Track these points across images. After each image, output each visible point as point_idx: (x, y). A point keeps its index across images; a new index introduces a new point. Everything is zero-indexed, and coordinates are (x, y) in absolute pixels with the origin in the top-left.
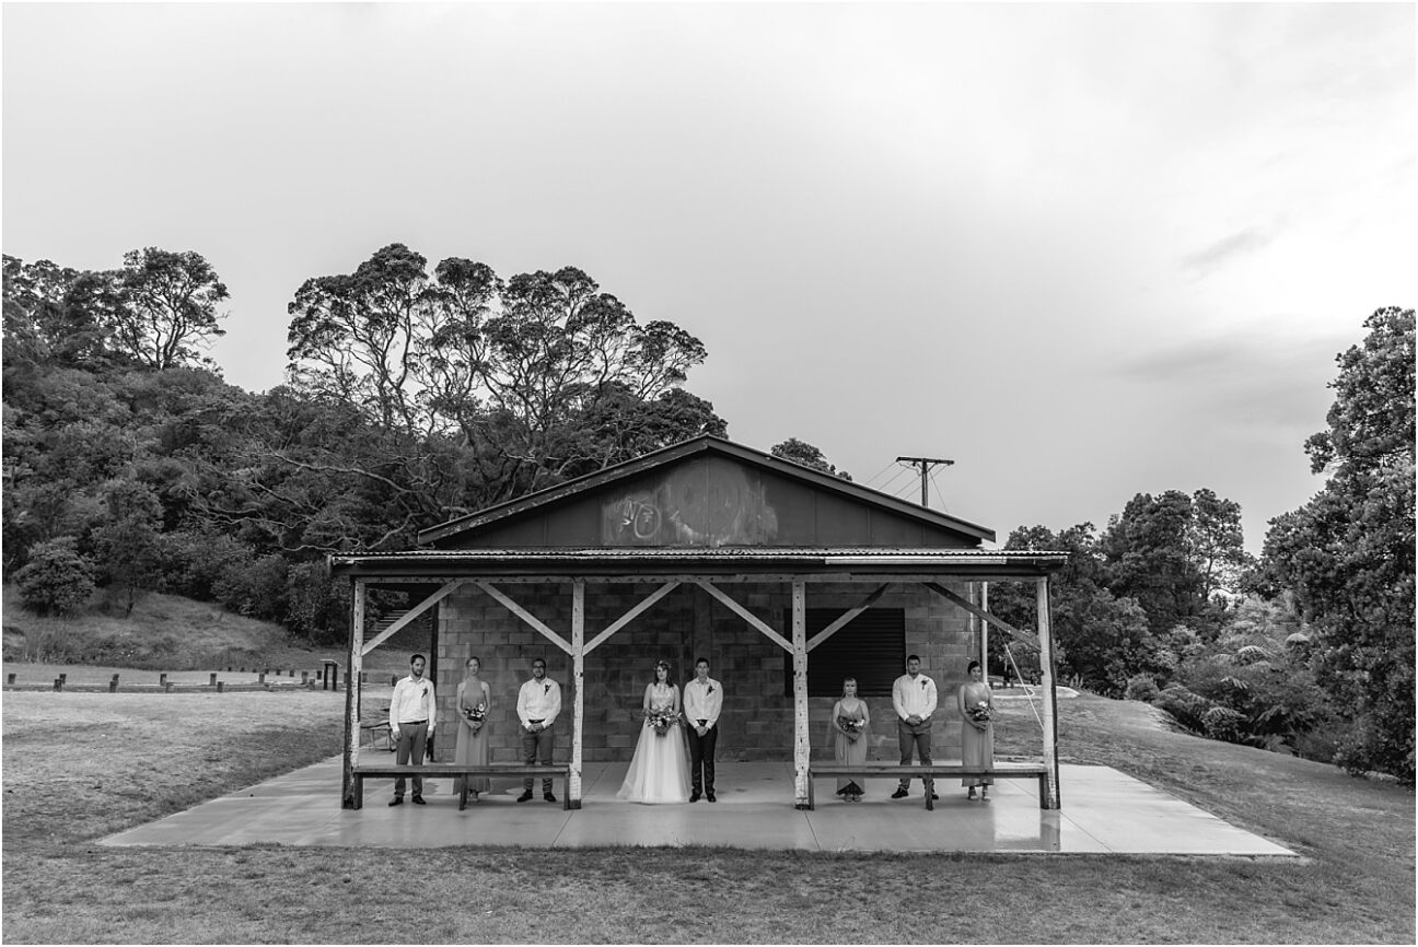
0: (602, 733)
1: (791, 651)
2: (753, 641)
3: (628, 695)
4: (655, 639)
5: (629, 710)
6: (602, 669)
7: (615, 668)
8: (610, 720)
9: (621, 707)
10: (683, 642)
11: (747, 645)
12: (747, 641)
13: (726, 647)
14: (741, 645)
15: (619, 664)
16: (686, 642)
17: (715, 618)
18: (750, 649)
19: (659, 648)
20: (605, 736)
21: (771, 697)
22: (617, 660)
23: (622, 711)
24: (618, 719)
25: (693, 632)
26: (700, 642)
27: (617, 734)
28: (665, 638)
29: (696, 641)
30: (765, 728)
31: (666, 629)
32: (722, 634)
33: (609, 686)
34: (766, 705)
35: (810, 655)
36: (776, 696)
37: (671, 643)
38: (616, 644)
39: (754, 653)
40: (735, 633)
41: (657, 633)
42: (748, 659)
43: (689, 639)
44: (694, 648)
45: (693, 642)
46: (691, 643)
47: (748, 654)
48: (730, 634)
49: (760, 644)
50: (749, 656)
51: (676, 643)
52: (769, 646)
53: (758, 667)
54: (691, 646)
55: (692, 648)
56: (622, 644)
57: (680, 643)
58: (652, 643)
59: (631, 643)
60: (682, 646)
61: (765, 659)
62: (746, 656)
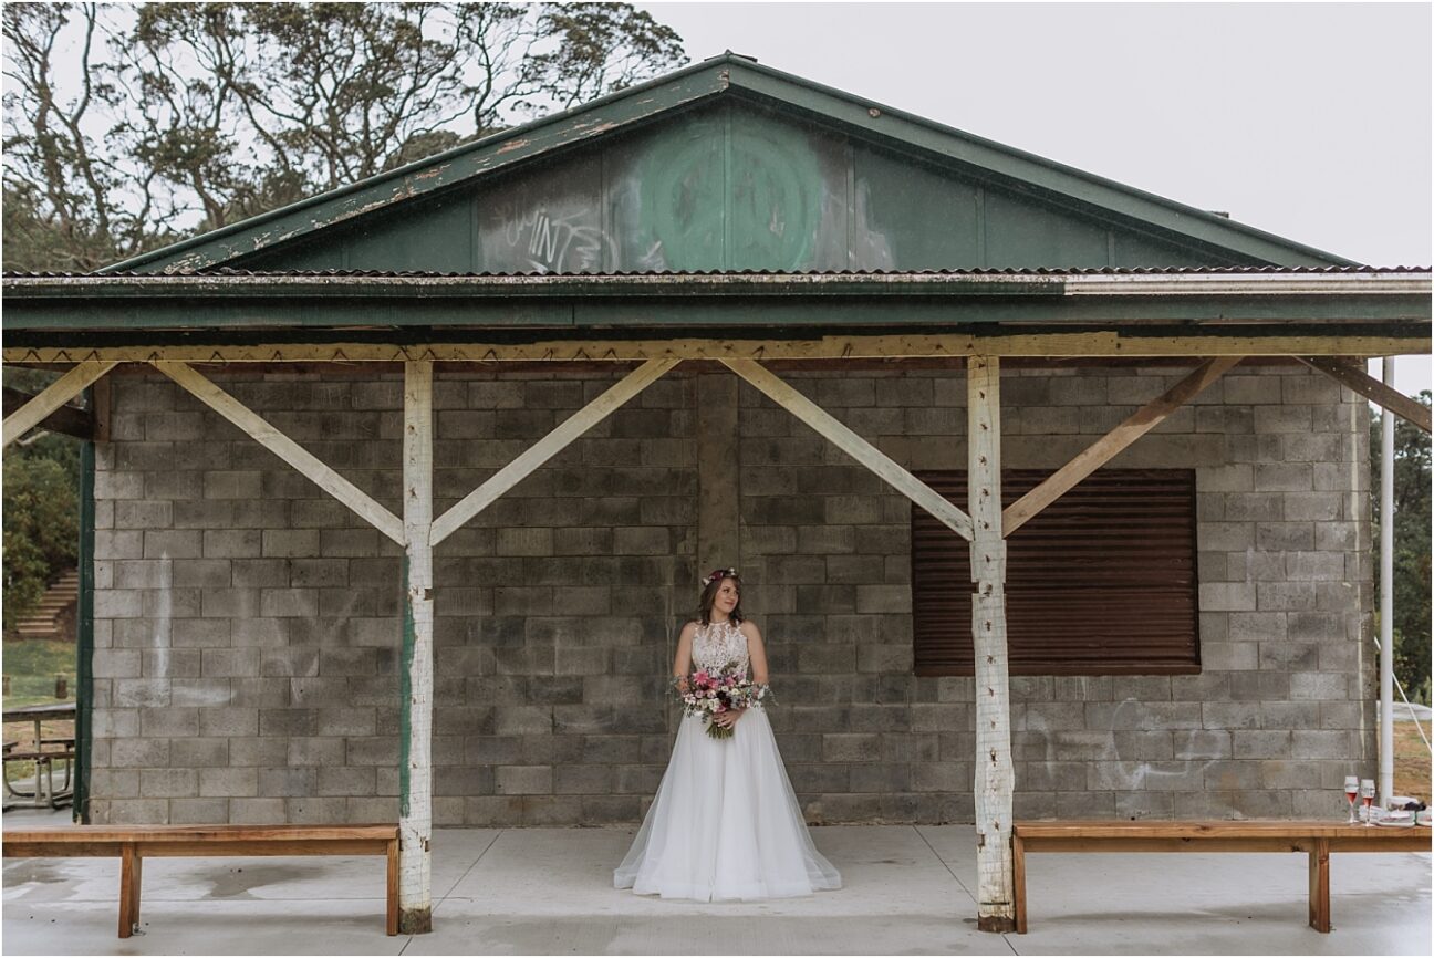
0: (483, 760)
1: (965, 533)
2: (841, 548)
3: (544, 673)
4: (607, 543)
5: (548, 709)
6: (482, 612)
7: (513, 611)
8: (503, 731)
9: (528, 700)
10: (673, 550)
11: (823, 557)
12: (828, 546)
13: (775, 560)
14: (809, 556)
15: (524, 602)
16: (680, 549)
17: (747, 493)
18: (832, 564)
19: (616, 563)
20: (493, 768)
21: (881, 676)
22: (518, 591)
23: (531, 710)
24: (521, 730)
25: (697, 525)
26: (713, 549)
27: (522, 763)
28: (632, 538)
29: (704, 547)
30: (866, 747)
31: (633, 518)
32: (765, 531)
33: (502, 653)
34: (868, 695)
35: (1015, 541)
36: (891, 674)
37: (645, 552)
38: (515, 554)
39: (841, 575)
40: (796, 528)
41: (612, 528)
42: (827, 587)
43: (687, 542)
44: (701, 563)
45: (697, 550)
46: (692, 551)
47: (827, 578)
48: (784, 528)
49: (856, 553)
50: (829, 581)
51: (659, 552)
52: (877, 557)
53: (851, 607)
54: (693, 558)
55: (696, 562)
56: (530, 554)
57: (667, 552)
58: (600, 552)
59: (550, 553)
60: (671, 557)
61: (867, 587)
62: (823, 581)
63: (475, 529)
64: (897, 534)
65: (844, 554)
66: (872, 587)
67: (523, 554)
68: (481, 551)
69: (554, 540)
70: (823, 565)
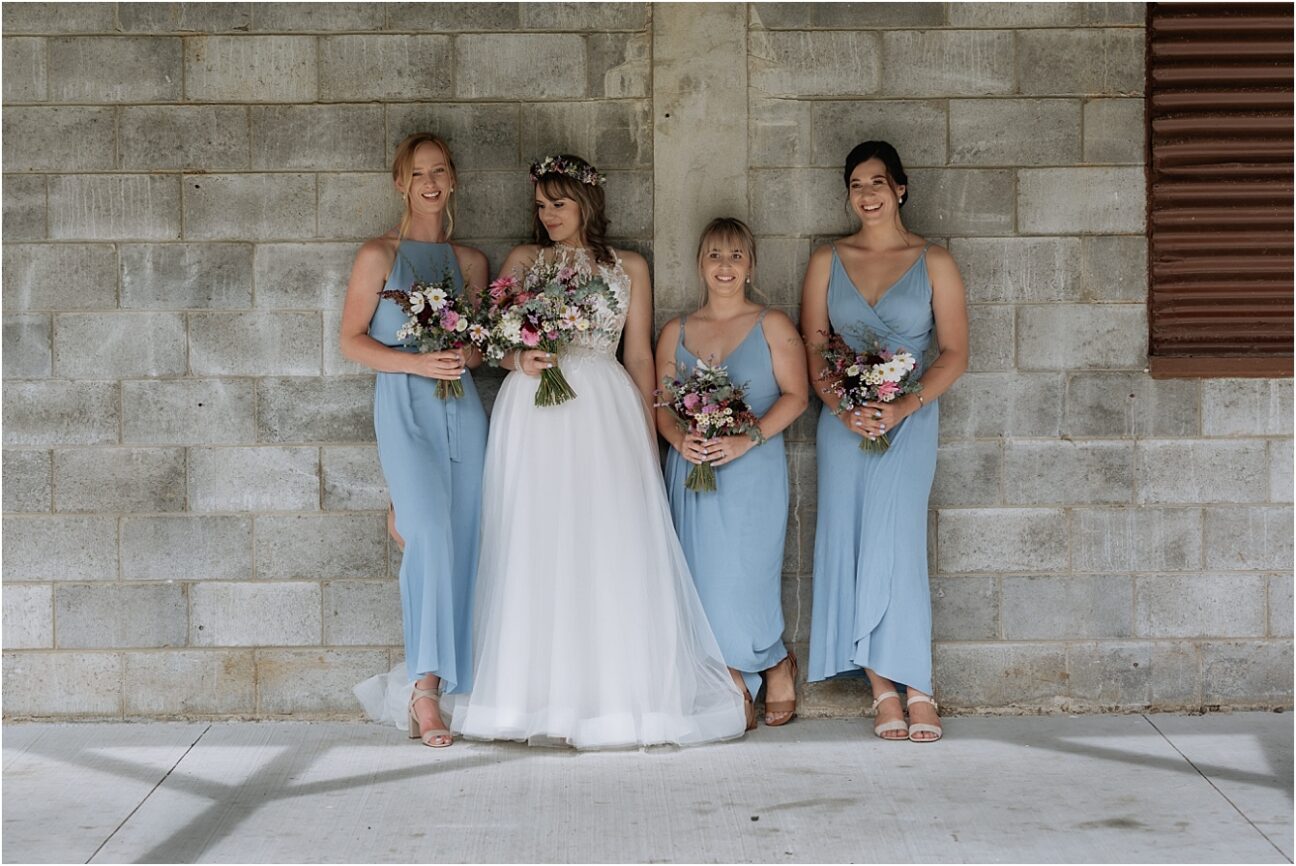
0: (162, 569)
2: (983, 82)
3: (300, 370)
4: (442, 71)
5: (309, 453)
6: (156, 232)
7: (224, 229)
8: (206, 503)
9: (264, 431)
10: (595, 87)
11: (942, 103)
12: (949, 79)
13: (832, 110)
15: (250, 209)
16: (612, 87)
18: (963, 119)
19: (463, 118)
20: (185, 588)
21: (1074, 377)
22: (236, 183)
23: (271, 456)
24: (249, 500)
25: (650, 30)
26: (687, 84)
27: (251, 575)
28: (499, 61)
29: (665, 80)
30: (1041, 538)
32: (808, 42)
33: (200, 323)
34: (1043, 419)
36: (1097, 372)
37: (530, 92)
38: (227, 98)
39: (982, 145)
40: (879, 35)
41: (453, 36)
42: (949, 174)
43: (625, 67)
44: (659, 118)
45: (649, 88)
46: (638, 89)
47: (950, 151)
48: (851, 37)
49: (1017, 94)
50: (956, 158)
51: (560, 92)
52: (1065, 103)
53: (1005, 219)
54: (639, 107)
55: (648, 115)
56: (263, 97)
57: (581, 91)
58: (427, 93)
59: (309, 94)
60: (592, 105)
61: (1042, 173)
62: (942, 161)
63: (136, 37)
64: (1113, 47)
65: (989, 97)
66: (1056, 172)
67: (247, 98)
68: (150, 89)
69: (318, 63)
70: (942, 121)
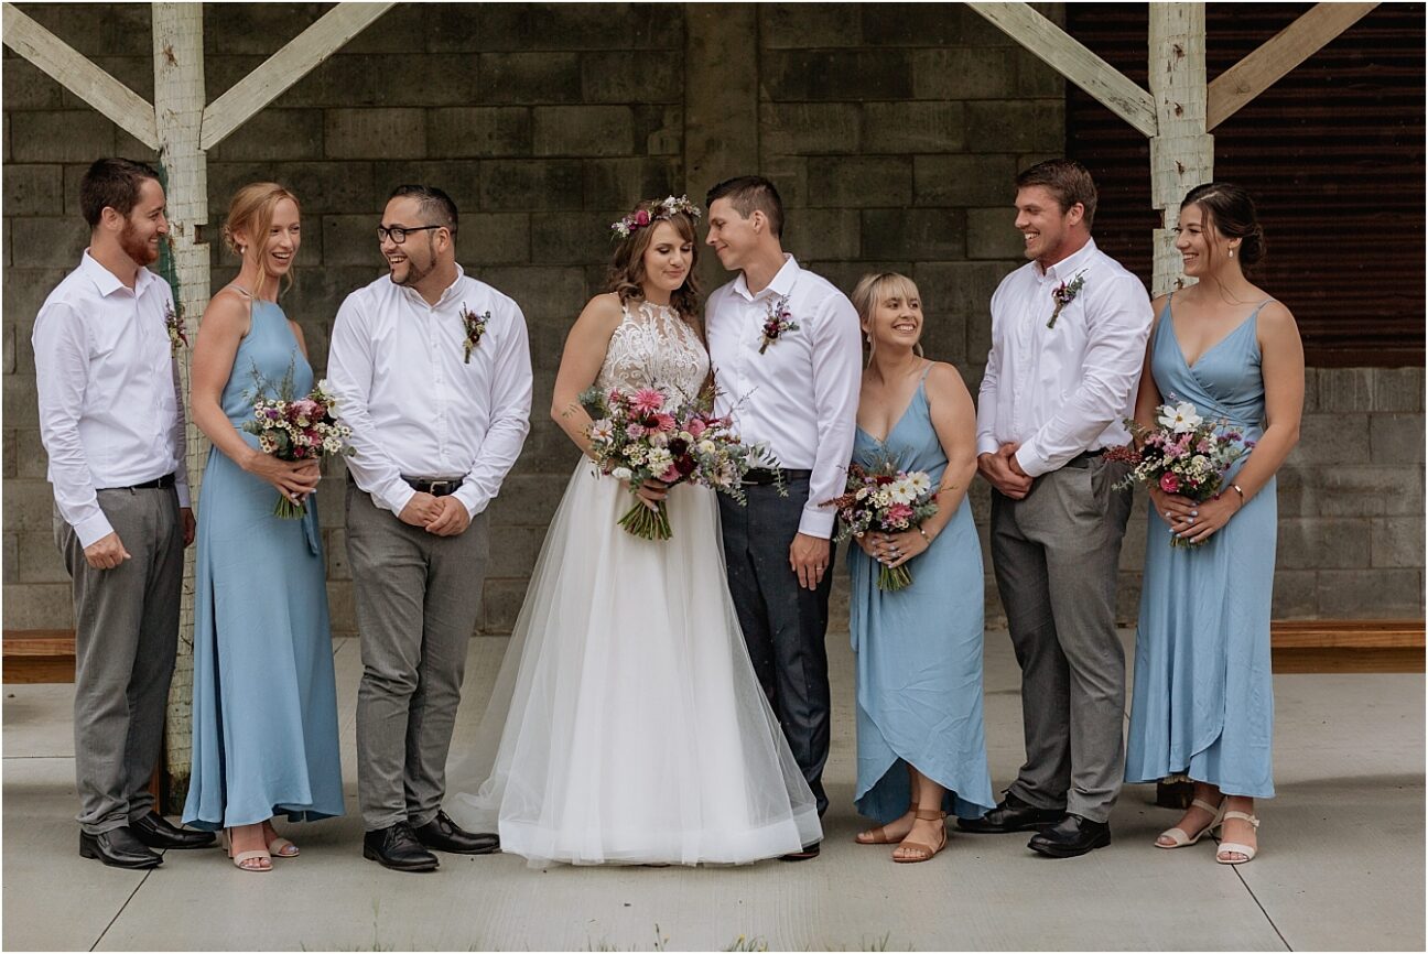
1: (1141, 123)
4: (521, 135)
7: (357, 256)
10: (640, 147)
11: (908, 158)
13: (822, 165)
14: (883, 156)
16: (653, 147)
17: (772, 44)
18: (924, 171)
19: (538, 170)
25: (682, 102)
26: (712, 144)
28: (566, 126)
29: (695, 141)
31: (569, 89)
32: (804, 112)
37: (590, 151)
38: (357, 156)
39: (940, 190)
40: (860, 105)
41: (531, 108)
42: (914, 212)
43: (664, 131)
44: (690, 171)
45: (682, 147)
46: (673, 148)
47: (915, 195)
48: (838, 107)
49: (966, 150)
50: (919, 201)
51: (613, 151)
52: (1004, 157)
53: (957, 247)
54: (675, 162)
55: (681, 168)
56: (385, 154)
57: (629, 150)
58: (511, 152)
59: (420, 152)
60: (638, 160)
61: (986, 212)
62: (908, 202)
63: (287, 110)
64: (1041, 114)
65: (945, 153)
66: (996, 211)
67: (372, 156)
68: (298, 150)
69: (427, 129)
70: (908, 172)
